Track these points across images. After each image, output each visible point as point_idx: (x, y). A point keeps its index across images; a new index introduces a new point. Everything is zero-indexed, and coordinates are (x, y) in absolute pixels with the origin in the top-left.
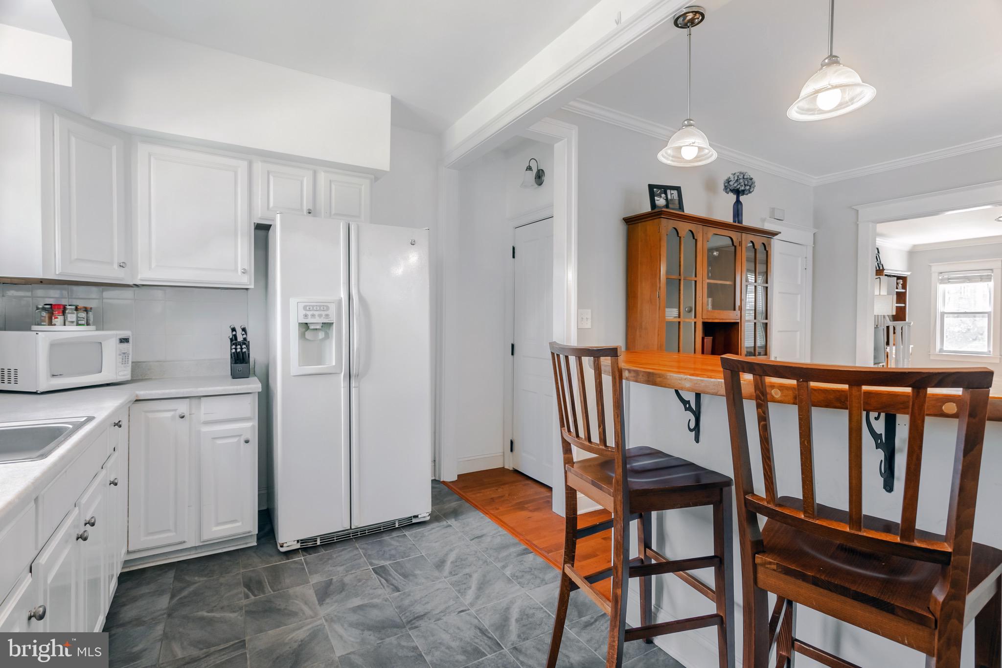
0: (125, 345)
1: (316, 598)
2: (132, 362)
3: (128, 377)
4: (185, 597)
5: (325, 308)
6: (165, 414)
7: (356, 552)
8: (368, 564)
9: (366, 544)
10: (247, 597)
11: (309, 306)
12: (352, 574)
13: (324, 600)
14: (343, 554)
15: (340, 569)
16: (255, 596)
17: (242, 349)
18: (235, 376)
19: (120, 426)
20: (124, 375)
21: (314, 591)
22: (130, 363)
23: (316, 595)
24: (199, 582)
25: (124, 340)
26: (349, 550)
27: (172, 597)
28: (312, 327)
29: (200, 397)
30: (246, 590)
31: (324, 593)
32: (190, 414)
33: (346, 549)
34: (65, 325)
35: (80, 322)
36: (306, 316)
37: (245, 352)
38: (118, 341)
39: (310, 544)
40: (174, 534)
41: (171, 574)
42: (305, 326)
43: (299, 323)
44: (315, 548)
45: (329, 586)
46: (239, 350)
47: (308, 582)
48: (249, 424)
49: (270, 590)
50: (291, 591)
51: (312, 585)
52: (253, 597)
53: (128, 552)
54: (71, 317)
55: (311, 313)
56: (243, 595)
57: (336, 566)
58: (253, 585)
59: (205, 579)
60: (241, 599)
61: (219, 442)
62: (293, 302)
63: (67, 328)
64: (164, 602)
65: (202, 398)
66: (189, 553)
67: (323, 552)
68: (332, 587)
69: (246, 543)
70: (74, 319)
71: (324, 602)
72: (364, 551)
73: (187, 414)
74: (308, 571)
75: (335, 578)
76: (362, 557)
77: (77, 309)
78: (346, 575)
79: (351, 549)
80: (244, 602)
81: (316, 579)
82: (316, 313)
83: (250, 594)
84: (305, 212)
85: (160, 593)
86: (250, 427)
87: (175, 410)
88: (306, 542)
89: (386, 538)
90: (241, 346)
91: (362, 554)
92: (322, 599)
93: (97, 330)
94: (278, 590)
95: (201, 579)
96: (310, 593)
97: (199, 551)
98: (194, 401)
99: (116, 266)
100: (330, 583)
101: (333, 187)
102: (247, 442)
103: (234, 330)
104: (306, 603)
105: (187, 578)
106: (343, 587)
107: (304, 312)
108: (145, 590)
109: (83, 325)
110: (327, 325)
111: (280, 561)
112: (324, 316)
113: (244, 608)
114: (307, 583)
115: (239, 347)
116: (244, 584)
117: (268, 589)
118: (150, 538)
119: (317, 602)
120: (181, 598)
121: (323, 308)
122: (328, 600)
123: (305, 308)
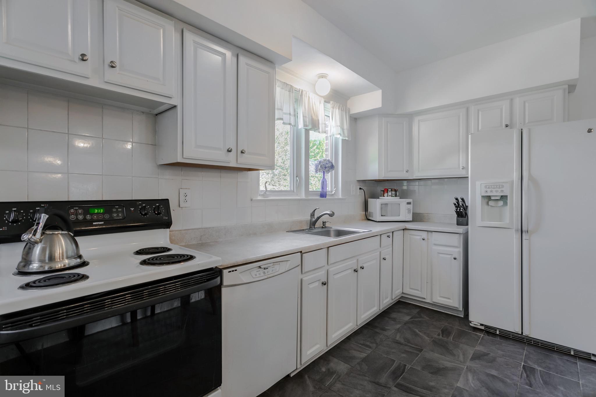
0: (409, 205)
1: (471, 356)
2: (413, 213)
3: (411, 219)
4: (415, 321)
5: (501, 186)
6: (417, 237)
7: (521, 351)
8: (523, 361)
9: (534, 351)
10: (439, 335)
11: (489, 185)
12: (505, 359)
13: (475, 360)
14: (511, 347)
15: (500, 352)
16: (442, 337)
17: (460, 210)
18: (458, 224)
19: (389, 237)
20: (409, 218)
21: (473, 353)
22: (412, 213)
23: (473, 355)
24: (425, 318)
25: (409, 203)
26: (517, 347)
27: (411, 318)
28: (493, 198)
29: (432, 232)
30: (441, 332)
31: (477, 357)
32: (428, 239)
33: (515, 345)
34: (388, 196)
35: (393, 196)
36: (486, 192)
37: (462, 211)
38: (406, 203)
39: (492, 331)
40: (420, 293)
41: (417, 310)
42: (489, 198)
43: (482, 196)
44: (494, 335)
45: (485, 356)
46: (458, 210)
47: (475, 347)
48: (457, 250)
49: (452, 339)
50: (461, 345)
51: (476, 349)
52: (441, 337)
53: (403, 293)
54: (390, 194)
55: (490, 189)
56: (438, 333)
57: (499, 349)
58: (445, 332)
59: (428, 319)
60: (435, 334)
61: (441, 255)
62: (478, 183)
63: (388, 198)
64: (407, 318)
65: (433, 232)
66: (429, 306)
67: (498, 339)
68: (486, 357)
69: (458, 314)
70: (391, 194)
71: (474, 360)
72: (528, 353)
73: (426, 239)
74: (480, 342)
75: (492, 354)
76: (523, 356)
77: (392, 190)
78: (500, 357)
79: (519, 347)
80: (436, 336)
81: (479, 348)
82: (494, 190)
83: (441, 335)
84: (504, 126)
85: (408, 314)
86: (458, 252)
87: (421, 236)
88: (490, 329)
89: (556, 356)
90: (460, 208)
91: (524, 354)
92: (473, 358)
93: (400, 198)
94: (456, 341)
95: (427, 318)
96: (471, 352)
97: (434, 307)
98: (430, 233)
99: (405, 172)
100: (487, 354)
101: (527, 104)
102: (455, 259)
103: (457, 199)
104: (464, 355)
105: (422, 315)
106: (493, 360)
107: (486, 189)
108: (405, 311)
109: (394, 196)
110: (504, 198)
111: (468, 330)
112: (499, 192)
113: (433, 338)
114: (473, 347)
115: (459, 208)
116: (442, 330)
117: (451, 338)
118: (411, 290)
119: (470, 358)
120: (414, 320)
121: (499, 187)
122: (477, 361)
123: (486, 187)
